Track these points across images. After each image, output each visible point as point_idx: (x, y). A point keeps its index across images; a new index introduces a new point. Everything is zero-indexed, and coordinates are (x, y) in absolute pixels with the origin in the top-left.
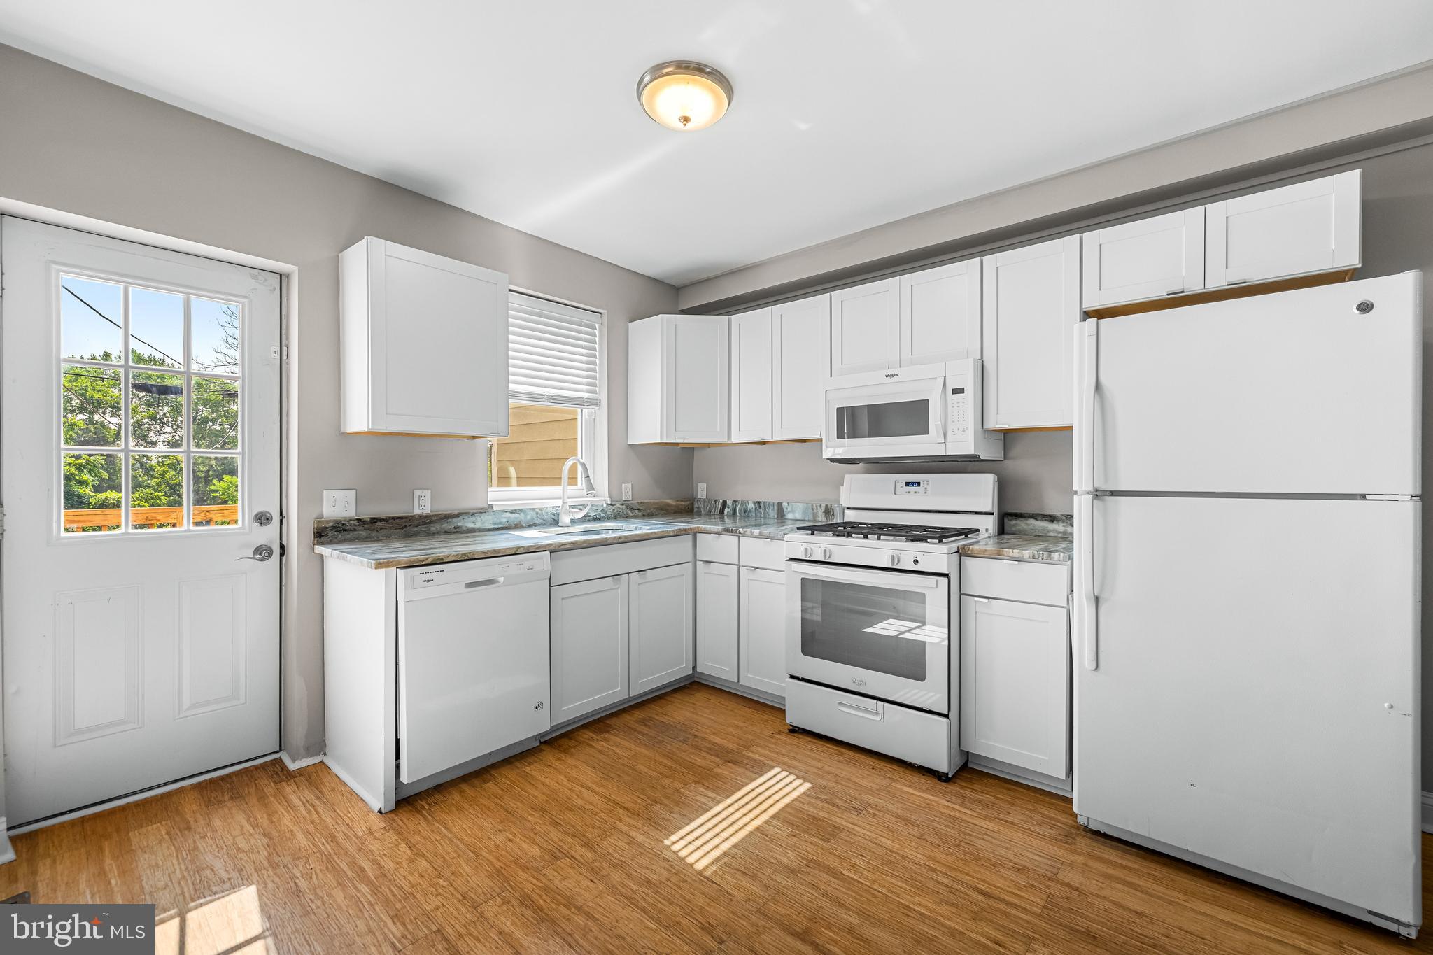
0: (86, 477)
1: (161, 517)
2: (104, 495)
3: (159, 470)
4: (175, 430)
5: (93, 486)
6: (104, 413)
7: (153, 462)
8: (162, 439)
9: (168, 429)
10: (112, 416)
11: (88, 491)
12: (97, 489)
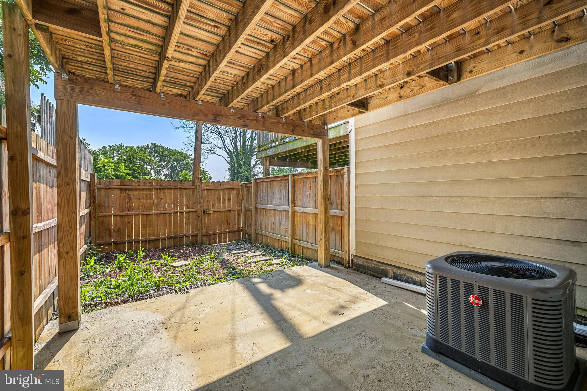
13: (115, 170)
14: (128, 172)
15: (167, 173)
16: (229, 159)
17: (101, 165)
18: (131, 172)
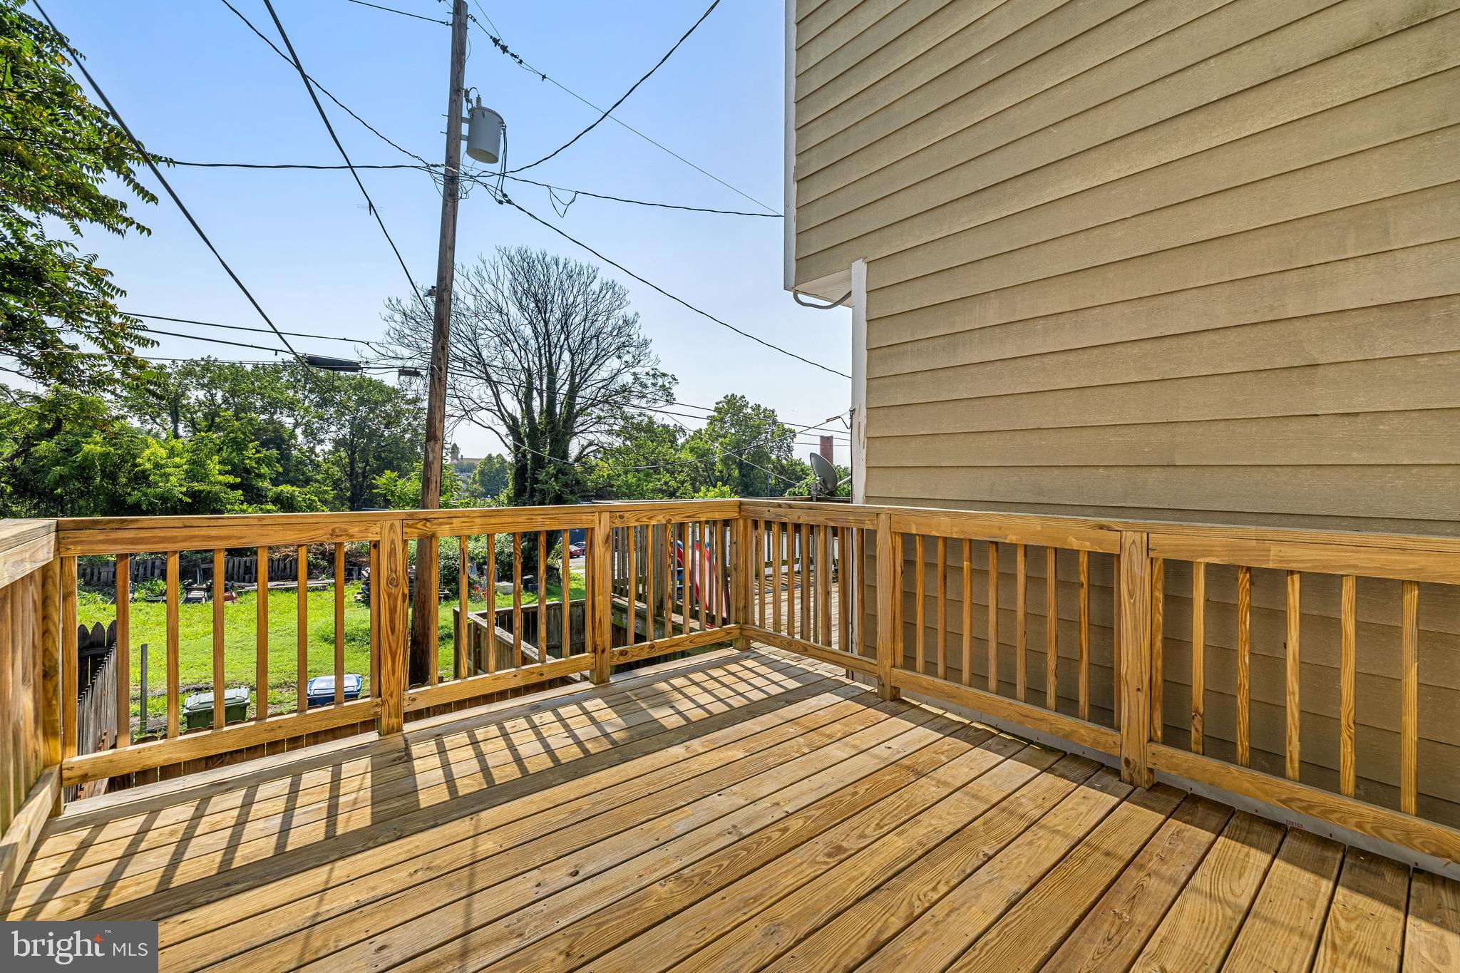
0: (264, 470)
1: (356, 529)
2: (281, 488)
3: (325, 466)
4: (339, 429)
5: (271, 479)
6: (281, 413)
7: (320, 459)
8: (328, 437)
9: (333, 428)
10: (288, 416)
11: (266, 484)
12: (275, 482)
13: (192, 476)
14: (230, 479)
16: (511, 438)
17: (148, 466)
18: (239, 480)
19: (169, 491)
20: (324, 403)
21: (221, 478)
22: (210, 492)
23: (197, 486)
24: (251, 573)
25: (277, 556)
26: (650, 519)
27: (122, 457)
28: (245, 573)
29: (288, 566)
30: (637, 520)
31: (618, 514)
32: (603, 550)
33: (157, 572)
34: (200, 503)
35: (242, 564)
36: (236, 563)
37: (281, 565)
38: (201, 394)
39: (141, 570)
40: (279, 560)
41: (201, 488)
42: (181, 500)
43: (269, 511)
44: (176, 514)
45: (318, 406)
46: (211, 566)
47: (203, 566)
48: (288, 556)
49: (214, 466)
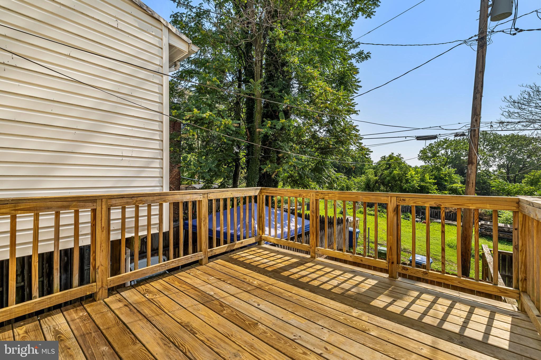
4: (500, 160)
7: (491, 174)
8: (495, 164)
9: (497, 160)
13: (421, 180)
14: (433, 181)
15: (502, 163)
18: (436, 181)
19: (414, 185)
20: (493, 149)
21: (430, 181)
22: (426, 186)
23: (422, 184)
24: (438, 216)
25: (448, 210)
26: (424, 203)
27: (403, 174)
28: (436, 215)
29: (451, 215)
30: (414, 203)
31: (402, 198)
32: (392, 215)
33: (409, 210)
34: (423, 190)
35: (435, 212)
36: (433, 211)
37: (449, 214)
38: (443, 152)
39: (405, 209)
40: (448, 212)
41: (424, 184)
42: (417, 188)
43: (445, 194)
44: (416, 193)
45: (490, 151)
46: (424, 211)
47: (422, 211)
48: (452, 211)
49: (427, 176)
